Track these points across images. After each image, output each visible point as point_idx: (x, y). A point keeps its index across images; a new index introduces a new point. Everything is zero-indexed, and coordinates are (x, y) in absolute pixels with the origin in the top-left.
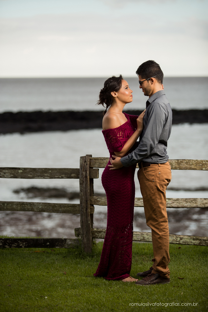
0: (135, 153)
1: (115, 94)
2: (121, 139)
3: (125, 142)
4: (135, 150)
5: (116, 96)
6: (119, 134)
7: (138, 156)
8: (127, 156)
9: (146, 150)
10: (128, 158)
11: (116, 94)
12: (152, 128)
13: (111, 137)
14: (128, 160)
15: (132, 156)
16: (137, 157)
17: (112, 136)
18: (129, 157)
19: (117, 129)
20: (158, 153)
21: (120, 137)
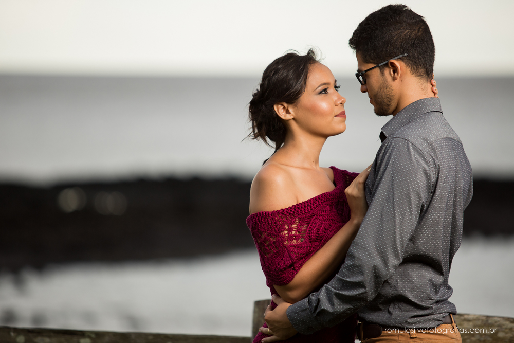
0: (327, 290)
1: (288, 112)
2: (294, 246)
3: (307, 256)
4: (330, 283)
5: (288, 117)
6: (290, 230)
7: (336, 301)
8: (306, 300)
9: (360, 285)
10: (307, 305)
11: (291, 110)
12: (382, 215)
13: (263, 236)
14: (308, 311)
15: (319, 301)
16: (332, 304)
17: (266, 234)
18: (309, 302)
19: (283, 212)
20: (410, 296)
21: (290, 238)
